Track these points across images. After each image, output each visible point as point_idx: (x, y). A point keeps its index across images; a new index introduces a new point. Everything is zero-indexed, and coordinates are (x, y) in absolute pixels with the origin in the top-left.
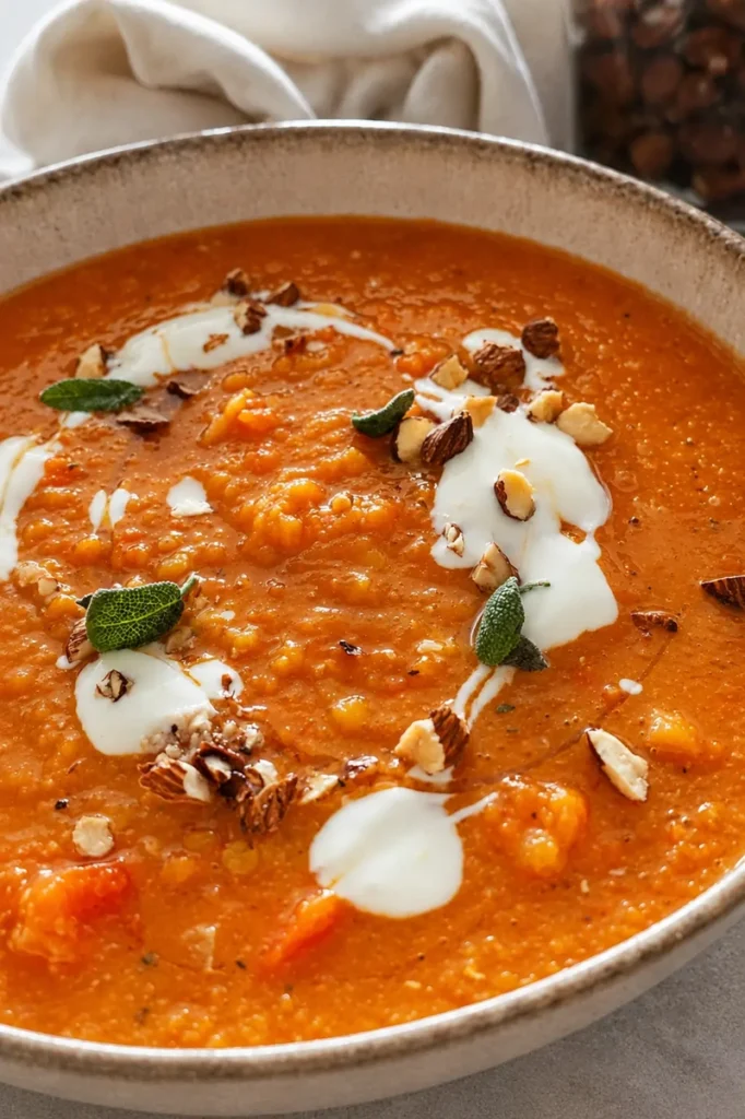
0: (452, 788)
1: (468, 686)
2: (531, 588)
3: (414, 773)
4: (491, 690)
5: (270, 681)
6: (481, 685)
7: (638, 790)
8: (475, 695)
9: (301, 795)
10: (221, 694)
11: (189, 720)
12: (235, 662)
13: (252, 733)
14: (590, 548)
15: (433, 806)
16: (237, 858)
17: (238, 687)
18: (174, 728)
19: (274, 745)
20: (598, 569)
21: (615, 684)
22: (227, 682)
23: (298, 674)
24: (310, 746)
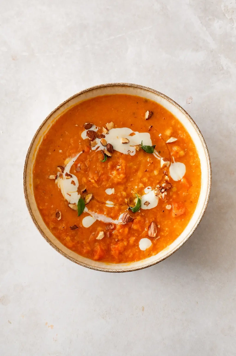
0: (170, 162)
1: (156, 156)
2: (142, 143)
3: (168, 166)
4: (157, 153)
5: (149, 182)
6: (156, 154)
7: (176, 139)
8: (157, 156)
9: (168, 181)
10: (151, 189)
11: (155, 193)
12: (145, 187)
13: (158, 186)
14: (137, 133)
15: (172, 165)
16: (174, 189)
17: (150, 187)
18: (156, 196)
19: (159, 183)
20: (140, 133)
21: (160, 137)
22: (148, 188)
23: (149, 179)
24: (161, 178)
